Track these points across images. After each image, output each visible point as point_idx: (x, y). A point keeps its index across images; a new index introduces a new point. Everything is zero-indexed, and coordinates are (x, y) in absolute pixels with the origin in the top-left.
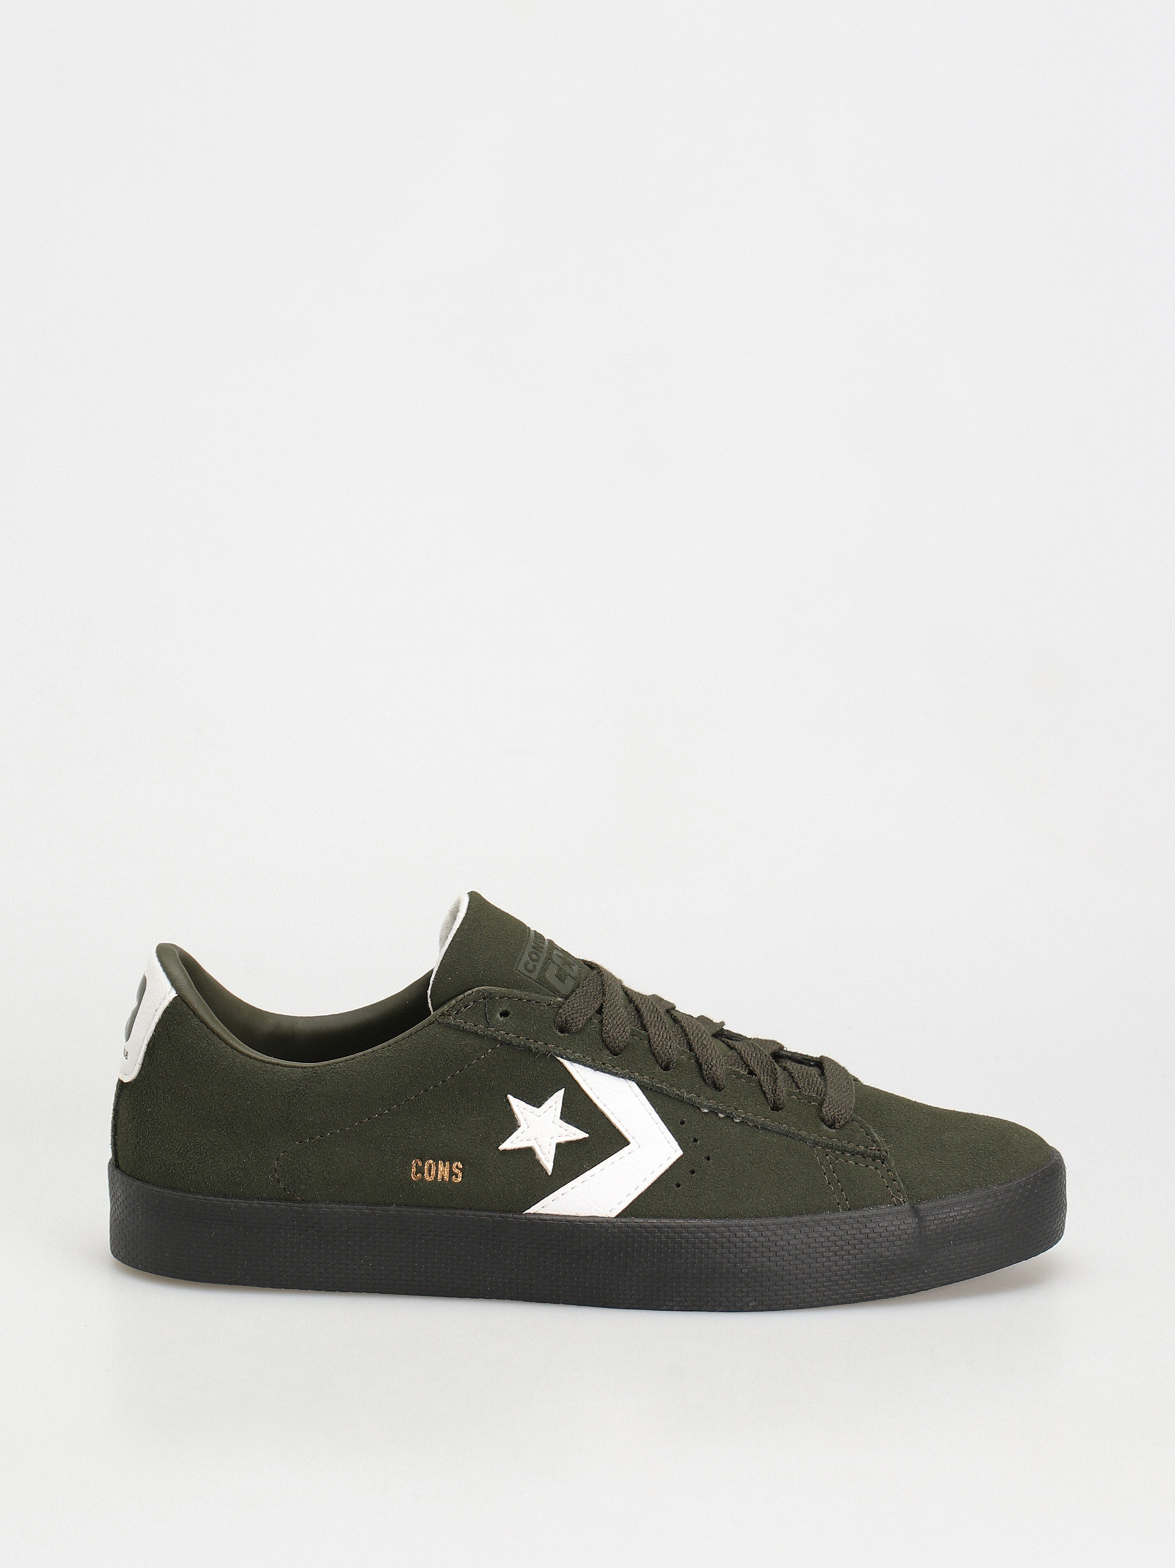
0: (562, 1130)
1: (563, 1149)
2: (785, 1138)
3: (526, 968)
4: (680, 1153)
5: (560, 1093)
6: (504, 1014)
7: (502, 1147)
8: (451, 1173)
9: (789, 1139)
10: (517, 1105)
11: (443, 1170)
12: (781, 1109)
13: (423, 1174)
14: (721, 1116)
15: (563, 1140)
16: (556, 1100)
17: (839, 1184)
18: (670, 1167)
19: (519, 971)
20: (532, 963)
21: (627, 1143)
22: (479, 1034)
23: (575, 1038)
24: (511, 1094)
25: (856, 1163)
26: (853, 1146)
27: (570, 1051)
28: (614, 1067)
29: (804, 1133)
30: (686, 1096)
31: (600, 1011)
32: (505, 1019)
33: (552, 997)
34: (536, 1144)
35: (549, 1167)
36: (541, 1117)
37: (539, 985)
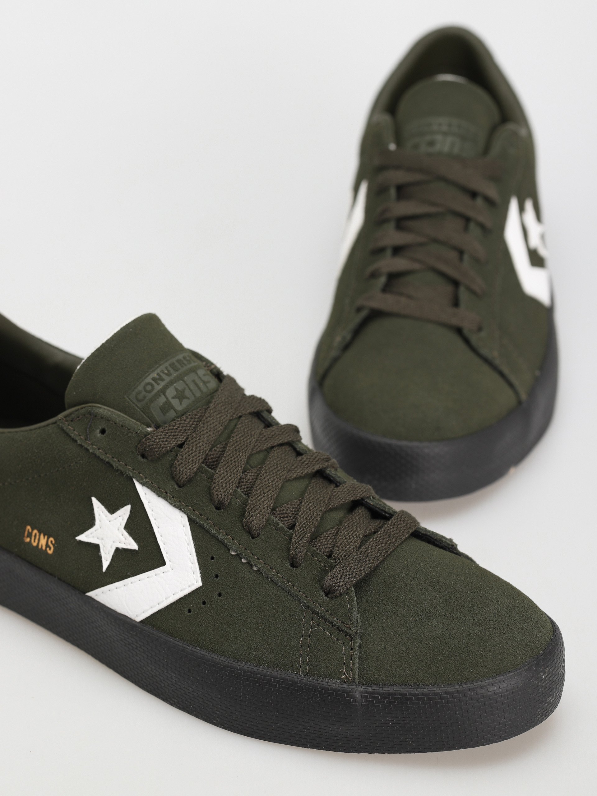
0: (122, 538)
1: (119, 553)
2: (286, 594)
3: (137, 399)
4: (200, 584)
5: (128, 508)
6: (103, 432)
7: (79, 538)
8: (47, 545)
9: (289, 597)
10: (98, 507)
11: (43, 542)
12: (296, 567)
13: (31, 539)
14: (243, 561)
15: (121, 546)
16: (125, 512)
17: (308, 649)
18: (189, 594)
19: (129, 399)
20: (144, 393)
21: (163, 563)
22: (78, 443)
23: (150, 465)
24: (95, 497)
25: (331, 635)
26: (333, 618)
27: (143, 476)
28: (173, 497)
29: (301, 595)
30: (221, 537)
31: (182, 445)
32: (102, 436)
33: (146, 427)
34: (102, 543)
35: (106, 564)
36: (112, 522)
37: (143, 414)
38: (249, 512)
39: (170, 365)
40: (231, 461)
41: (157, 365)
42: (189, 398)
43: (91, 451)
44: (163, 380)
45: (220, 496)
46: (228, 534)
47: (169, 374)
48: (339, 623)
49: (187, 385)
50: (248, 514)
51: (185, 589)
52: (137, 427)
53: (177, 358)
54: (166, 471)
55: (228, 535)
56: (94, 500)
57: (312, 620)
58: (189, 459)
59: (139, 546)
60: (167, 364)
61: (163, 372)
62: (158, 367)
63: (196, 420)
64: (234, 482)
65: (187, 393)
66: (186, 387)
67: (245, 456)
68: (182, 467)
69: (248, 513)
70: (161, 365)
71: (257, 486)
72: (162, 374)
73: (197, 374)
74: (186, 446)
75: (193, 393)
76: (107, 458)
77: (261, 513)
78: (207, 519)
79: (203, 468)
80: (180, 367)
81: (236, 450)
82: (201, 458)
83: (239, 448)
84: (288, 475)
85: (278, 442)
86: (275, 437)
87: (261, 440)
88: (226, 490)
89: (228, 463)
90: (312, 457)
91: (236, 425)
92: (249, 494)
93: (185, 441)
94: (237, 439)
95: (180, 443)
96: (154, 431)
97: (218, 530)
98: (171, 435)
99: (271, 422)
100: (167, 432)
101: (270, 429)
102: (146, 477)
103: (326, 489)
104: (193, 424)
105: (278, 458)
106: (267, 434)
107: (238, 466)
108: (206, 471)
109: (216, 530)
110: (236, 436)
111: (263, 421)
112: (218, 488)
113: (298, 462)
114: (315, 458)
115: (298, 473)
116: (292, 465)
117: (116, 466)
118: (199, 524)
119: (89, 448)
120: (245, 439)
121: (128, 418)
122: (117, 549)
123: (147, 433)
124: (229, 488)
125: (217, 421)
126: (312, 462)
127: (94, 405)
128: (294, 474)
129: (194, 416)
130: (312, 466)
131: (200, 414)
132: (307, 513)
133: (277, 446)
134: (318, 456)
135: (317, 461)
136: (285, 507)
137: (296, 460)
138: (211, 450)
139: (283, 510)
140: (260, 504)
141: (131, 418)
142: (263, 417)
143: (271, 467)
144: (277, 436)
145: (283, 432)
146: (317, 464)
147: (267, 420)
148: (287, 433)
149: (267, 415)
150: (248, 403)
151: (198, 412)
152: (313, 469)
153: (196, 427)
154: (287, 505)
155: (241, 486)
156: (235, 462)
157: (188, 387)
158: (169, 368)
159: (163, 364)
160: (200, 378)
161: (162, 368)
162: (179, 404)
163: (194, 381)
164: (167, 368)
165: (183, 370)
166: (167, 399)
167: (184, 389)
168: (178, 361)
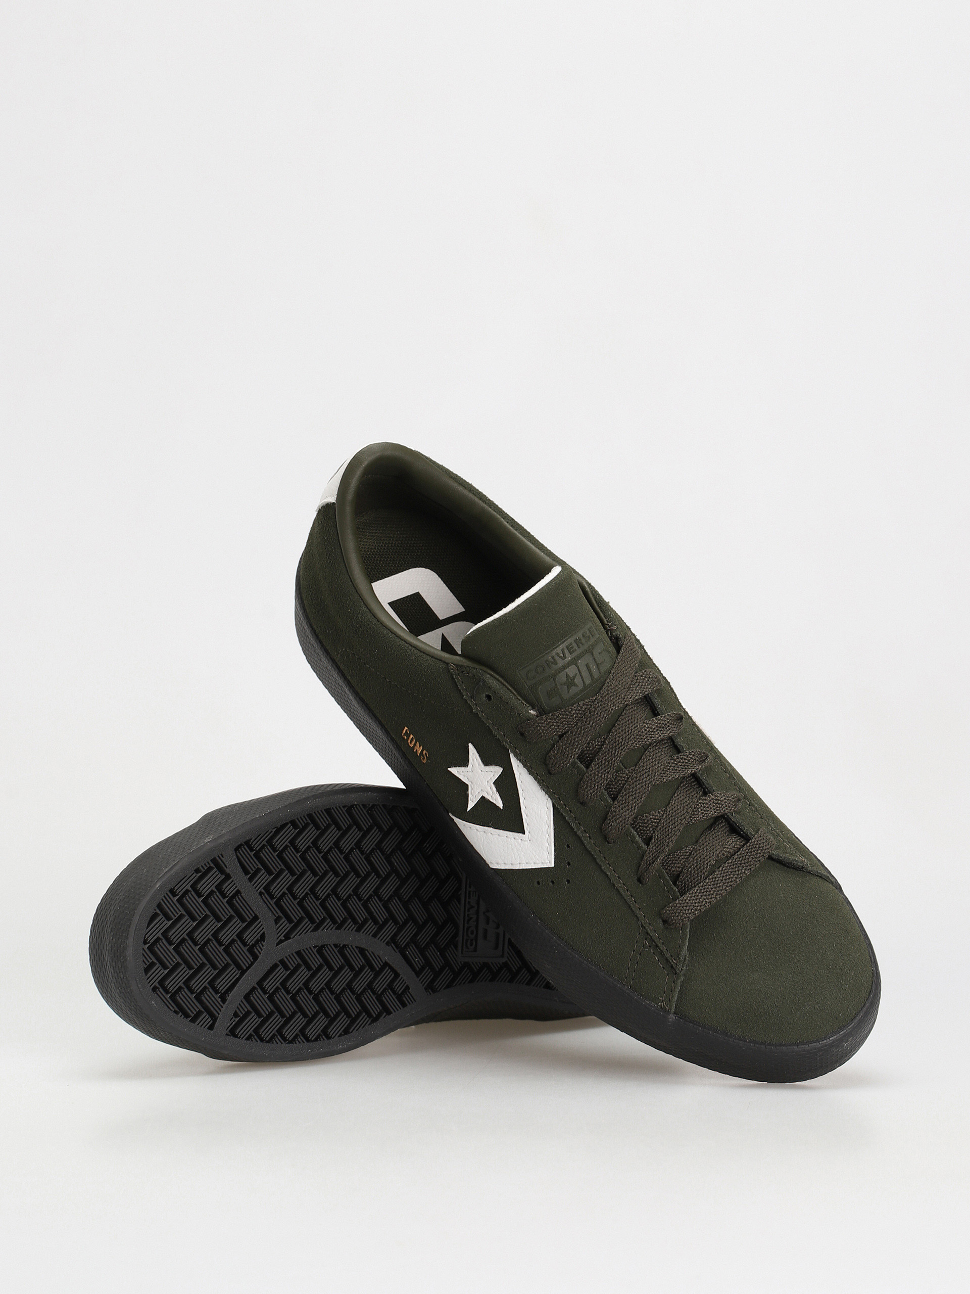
0: (490, 791)
1: (484, 802)
2: (627, 908)
3: (528, 676)
5: (500, 769)
7: (451, 770)
8: (422, 754)
9: (629, 911)
10: (473, 753)
11: (418, 748)
12: (642, 884)
13: (408, 739)
14: (597, 861)
15: (487, 796)
16: (497, 771)
17: (636, 965)
18: (541, 868)
21: (522, 831)
22: (464, 699)
23: (527, 746)
24: (472, 744)
25: (658, 960)
26: (664, 948)
27: (519, 751)
28: (543, 780)
29: (640, 914)
30: (579, 833)
31: (561, 737)
32: (487, 701)
33: (530, 708)
34: (471, 785)
35: (471, 805)
36: (483, 773)
37: (530, 692)
38: (610, 819)
39: (567, 647)
40: (605, 760)
41: (554, 646)
42: (578, 686)
43: (474, 711)
44: (555, 663)
45: (585, 797)
46: (586, 833)
47: (563, 658)
48: (668, 955)
49: (579, 670)
50: (608, 822)
51: (537, 864)
52: (521, 709)
53: (575, 637)
54: (541, 756)
56: (470, 745)
57: (646, 939)
58: (565, 752)
59: (504, 805)
60: (563, 646)
61: (558, 654)
62: (554, 648)
64: (602, 784)
65: (578, 680)
66: (578, 672)
67: (620, 756)
68: (557, 758)
69: (608, 820)
70: (557, 646)
71: (623, 791)
72: (556, 658)
73: (592, 654)
74: (564, 738)
75: (583, 680)
76: (489, 723)
77: (621, 824)
78: (570, 812)
79: (576, 764)
80: (577, 648)
81: (612, 748)
82: (577, 754)
83: (616, 746)
84: (658, 781)
85: (658, 738)
86: (655, 732)
87: (640, 735)
88: (594, 792)
89: (601, 762)
90: (687, 757)
91: (619, 716)
92: (614, 799)
93: (565, 733)
94: (616, 735)
95: (560, 735)
96: (537, 716)
97: (578, 825)
98: (552, 725)
99: (659, 708)
100: (549, 722)
101: (653, 721)
102: (521, 754)
103: (692, 798)
104: (575, 717)
105: (653, 758)
106: (648, 727)
107: (611, 767)
108: (578, 767)
109: (576, 824)
110: (616, 731)
111: (651, 707)
112: (586, 788)
113: (672, 763)
114: (691, 758)
115: (669, 777)
116: (664, 768)
117: (495, 732)
118: (562, 814)
119: (473, 707)
120: (624, 736)
121: (516, 693)
122: (483, 797)
123: (529, 717)
124: (597, 790)
125: (600, 716)
126: (686, 763)
127: (485, 669)
128: (664, 779)
129: (579, 708)
130: (686, 768)
131: (585, 707)
132: (665, 828)
133: (655, 742)
134: (694, 755)
135: (692, 762)
136: (647, 816)
137: (671, 760)
138: (588, 743)
139: (644, 820)
140: (622, 813)
141: (518, 693)
142: (652, 702)
143: (643, 770)
144: (658, 730)
145: (666, 725)
146: (691, 766)
147: (654, 705)
148: (668, 726)
149: (656, 699)
150: (638, 685)
151: (584, 705)
152: (686, 773)
153: (579, 720)
154: (649, 814)
155: (609, 788)
156: (608, 761)
157: (580, 673)
158: (566, 651)
159: (560, 645)
160: (594, 658)
161: (559, 650)
162: (567, 691)
163: (587, 666)
164: (563, 650)
165: (578, 652)
166: (556, 685)
167: (576, 675)
168: (576, 641)
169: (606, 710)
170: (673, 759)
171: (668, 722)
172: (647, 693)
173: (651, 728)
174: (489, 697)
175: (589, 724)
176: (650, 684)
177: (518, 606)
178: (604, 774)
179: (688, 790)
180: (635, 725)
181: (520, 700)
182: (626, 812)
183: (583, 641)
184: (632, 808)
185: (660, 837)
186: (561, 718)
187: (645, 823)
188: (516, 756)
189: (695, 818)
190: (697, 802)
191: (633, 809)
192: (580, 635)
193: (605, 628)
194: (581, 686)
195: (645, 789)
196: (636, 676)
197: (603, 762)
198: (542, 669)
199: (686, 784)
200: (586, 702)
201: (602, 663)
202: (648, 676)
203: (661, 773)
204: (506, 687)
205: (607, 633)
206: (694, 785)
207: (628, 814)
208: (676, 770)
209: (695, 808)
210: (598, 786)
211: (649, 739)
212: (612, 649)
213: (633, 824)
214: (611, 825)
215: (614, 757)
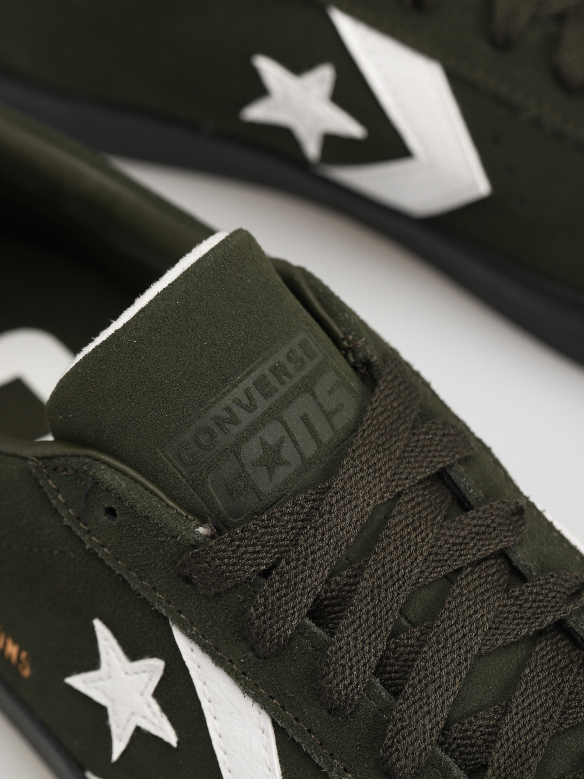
0: (149, 712)
1: (143, 738)
3: (181, 459)
5: (159, 662)
7: (71, 681)
8: (19, 659)
10: (105, 639)
11: (11, 649)
15: (146, 727)
16: (154, 669)
19: (166, 456)
20: (195, 449)
22: (64, 523)
23: (202, 603)
24: (100, 619)
27: (186, 619)
28: (244, 673)
31: (266, 574)
32: (110, 521)
33: (196, 522)
34: (111, 706)
35: (118, 748)
36: (130, 677)
37: (191, 490)
38: (392, 738)
39: (255, 384)
40: (367, 613)
41: (228, 387)
42: (289, 464)
43: (88, 547)
44: (235, 421)
45: (336, 696)
46: (348, 770)
47: (250, 407)
49: (288, 430)
50: (390, 743)
52: (177, 526)
53: (271, 362)
54: (232, 620)
55: (349, 773)
56: (98, 624)
58: (279, 607)
59: (178, 739)
60: (248, 383)
61: (238, 402)
62: (228, 391)
63: (301, 517)
64: (368, 665)
65: (287, 451)
66: (286, 435)
67: (397, 602)
68: (265, 622)
69: (389, 740)
70: (235, 386)
71: (414, 675)
72: (236, 409)
73: (313, 395)
74: (274, 575)
76: (120, 567)
77: (416, 745)
78: (309, 731)
79: (307, 629)
80: (277, 385)
81: (379, 587)
82: (305, 606)
83: (386, 582)
84: (485, 645)
85: (474, 555)
86: (467, 543)
87: (437, 554)
88: (351, 683)
89: (360, 617)
90: (542, 589)
91: (386, 518)
92: (396, 694)
93: (274, 566)
94: (385, 557)
95: (264, 570)
96: (212, 537)
97: (329, 758)
98: (245, 553)
99: (470, 494)
100: (238, 547)
101: (461, 522)
102: (192, 624)
103: (561, 675)
104: (292, 529)
105: (468, 599)
106: (451, 536)
107: (380, 626)
108: (312, 635)
109: (324, 757)
110: (384, 549)
111: (453, 493)
112: (334, 678)
113: (513, 605)
114: (550, 590)
115: (509, 634)
116: (496, 616)
117: (135, 585)
118: (293, 739)
119: (85, 539)
120: (402, 558)
121: (163, 496)
122: (138, 730)
123: (196, 541)
124: (357, 677)
125: (344, 520)
126: (541, 601)
127: (95, 454)
128: (497, 640)
129: (298, 508)
130: (542, 613)
131: (310, 504)
132: (513, 743)
133: (470, 565)
134: (555, 584)
135: (554, 597)
136: (470, 723)
137: (508, 598)
138: (327, 582)
139: (466, 731)
140: (417, 721)
141: (168, 495)
142: (455, 485)
143: (450, 626)
144: (472, 539)
145: (488, 526)
146: (552, 607)
147: (459, 489)
148: (495, 529)
149: (462, 476)
150: (421, 452)
151: (307, 500)
152: (542, 622)
153: (298, 534)
154: (476, 717)
155: (384, 672)
156: (375, 615)
157: (291, 435)
158: (253, 390)
159: (240, 381)
160: (319, 404)
161: (238, 392)
162: (267, 478)
163: (304, 418)
164: (247, 391)
165: (283, 390)
166: (242, 466)
167: (282, 440)
168: (273, 370)
169: (355, 507)
170: (512, 597)
171: (493, 521)
172: (440, 466)
173: (458, 537)
174: (111, 512)
175: (322, 540)
176: (446, 447)
177: (142, 311)
178: (370, 644)
179: (553, 658)
180: (424, 534)
181: (173, 508)
182: (424, 717)
183: (290, 368)
184: (436, 707)
185: (505, 762)
186: (263, 535)
187: (469, 738)
188: (183, 629)
189: (572, 713)
190: (574, 680)
191: (438, 710)
192: (281, 356)
193: (339, 347)
194: (295, 461)
195: (459, 664)
196: (414, 434)
197: (364, 617)
198: (207, 437)
199: (546, 645)
200: (311, 494)
201: (335, 412)
202: (440, 432)
203: (490, 628)
204: (142, 485)
205: (346, 357)
206: (564, 647)
207: (430, 722)
208: (522, 618)
209: (570, 694)
210: (358, 670)
211: (455, 561)
212: (355, 383)
213: (443, 743)
214: (397, 750)
215: (386, 606)
